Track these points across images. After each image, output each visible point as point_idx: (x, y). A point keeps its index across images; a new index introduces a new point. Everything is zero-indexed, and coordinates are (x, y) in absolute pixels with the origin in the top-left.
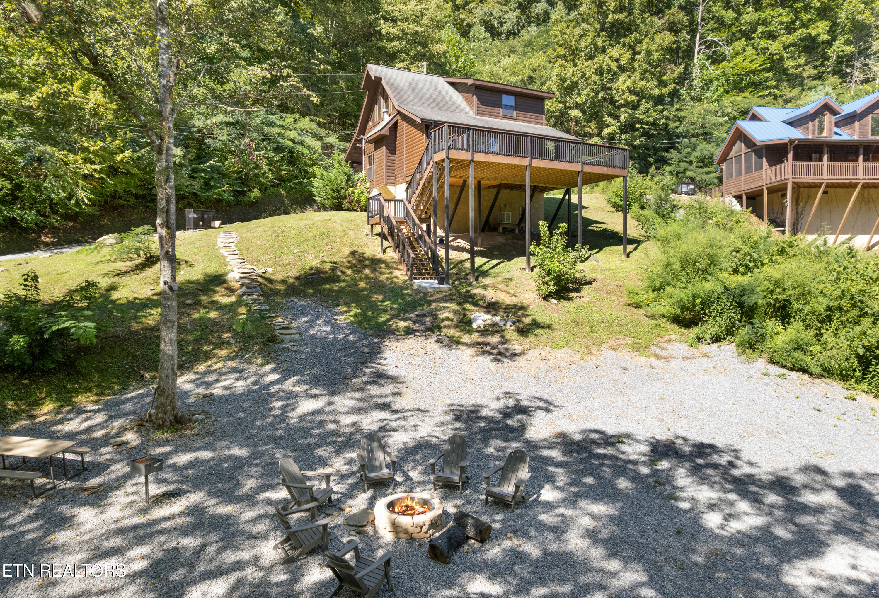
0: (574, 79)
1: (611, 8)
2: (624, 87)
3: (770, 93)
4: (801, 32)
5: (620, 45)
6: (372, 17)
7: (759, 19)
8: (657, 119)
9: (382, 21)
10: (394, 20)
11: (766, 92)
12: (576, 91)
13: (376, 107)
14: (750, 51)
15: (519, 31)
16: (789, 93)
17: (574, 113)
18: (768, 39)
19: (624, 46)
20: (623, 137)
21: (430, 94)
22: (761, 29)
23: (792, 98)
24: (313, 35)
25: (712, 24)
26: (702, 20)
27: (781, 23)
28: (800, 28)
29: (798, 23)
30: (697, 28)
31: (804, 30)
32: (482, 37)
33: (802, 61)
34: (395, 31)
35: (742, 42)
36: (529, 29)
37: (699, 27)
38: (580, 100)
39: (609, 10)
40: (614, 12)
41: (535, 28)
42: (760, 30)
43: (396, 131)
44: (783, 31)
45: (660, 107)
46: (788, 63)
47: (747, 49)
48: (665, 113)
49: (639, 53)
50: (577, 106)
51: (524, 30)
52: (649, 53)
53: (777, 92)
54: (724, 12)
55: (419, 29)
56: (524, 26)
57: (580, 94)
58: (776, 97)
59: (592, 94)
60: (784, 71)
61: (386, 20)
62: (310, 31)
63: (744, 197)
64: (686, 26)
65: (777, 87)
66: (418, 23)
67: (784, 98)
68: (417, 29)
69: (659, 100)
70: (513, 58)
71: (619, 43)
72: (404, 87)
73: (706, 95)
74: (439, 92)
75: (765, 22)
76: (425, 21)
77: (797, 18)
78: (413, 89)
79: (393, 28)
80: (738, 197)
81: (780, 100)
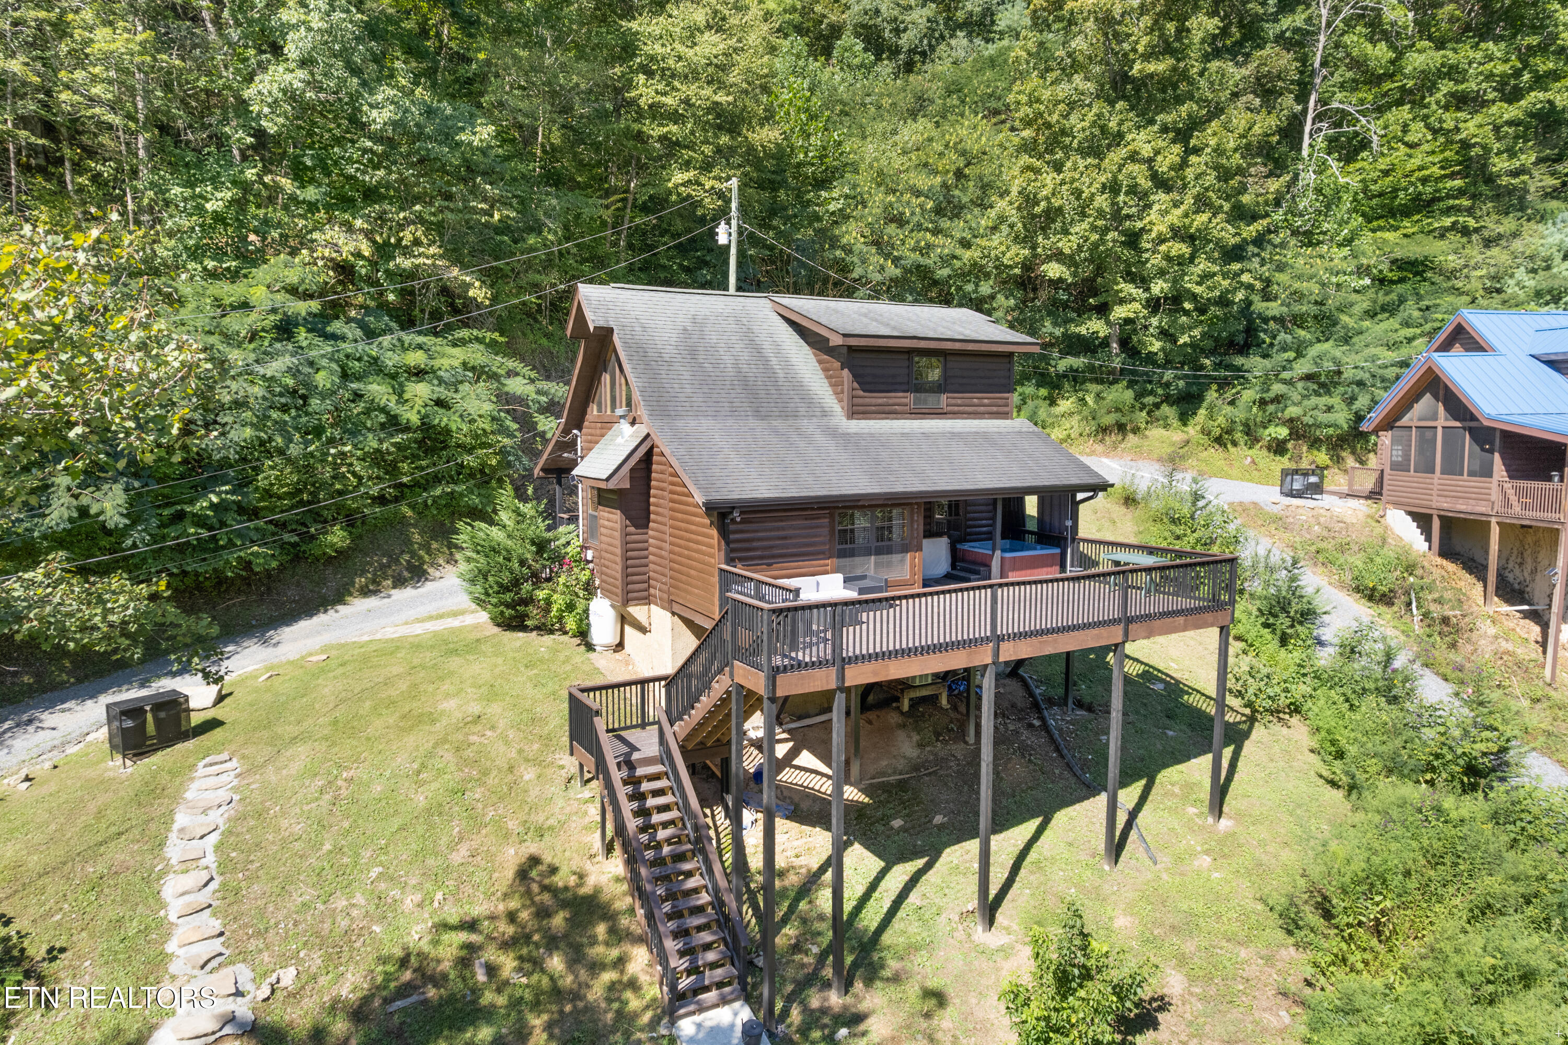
0: (1056, 202)
1: (1140, 49)
2: (1161, 228)
3: (1454, 223)
4: (1535, 99)
5: (1156, 128)
6: (618, 70)
7: (1443, 65)
8: (1228, 291)
9: (642, 78)
10: (669, 76)
11: (1448, 221)
12: (1058, 225)
13: (606, 378)
14: (1418, 131)
15: (932, 48)
16: (1496, 225)
17: (1054, 270)
18: (1458, 109)
19: (1165, 129)
20: (1155, 321)
21: (736, 365)
22: (1446, 87)
23: (1500, 236)
24: (470, 144)
25: (1343, 74)
26: (1324, 64)
27: (1490, 77)
28: (1531, 89)
29: (1526, 77)
30: (1312, 84)
31: (1541, 95)
32: (856, 61)
33: (1528, 158)
34: (668, 100)
35: (1404, 113)
36: (953, 42)
37: (1318, 81)
38: (1067, 245)
39: (1134, 50)
40: (1146, 57)
41: (965, 42)
42: (1445, 90)
43: (649, 479)
44: (1491, 95)
45: (1236, 266)
46: (1500, 164)
47: (1413, 127)
48: (1246, 278)
49: (1197, 151)
50: (1058, 256)
51: (942, 47)
52: (1219, 151)
53: (1472, 223)
54: (1369, 47)
55: (721, 98)
56: (942, 37)
57: (1066, 232)
58: (1466, 232)
59: (1095, 237)
60: (1490, 180)
61: (650, 74)
62: (463, 137)
63: (1436, 524)
64: (1292, 82)
65: (1470, 211)
66: (721, 86)
67: (1486, 233)
68: (717, 98)
69: (1234, 254)
70: (923, 124)
71: (1152, 122)
72: (669, 351)
73: (1326, 226)
74: (757, 350)
75: (1453, 72)
76: (734, 77)
77: (1526, 65)
78: (693, 352)
79: (665, 94)
80: (1422, 520)
81: (1475, 237)
